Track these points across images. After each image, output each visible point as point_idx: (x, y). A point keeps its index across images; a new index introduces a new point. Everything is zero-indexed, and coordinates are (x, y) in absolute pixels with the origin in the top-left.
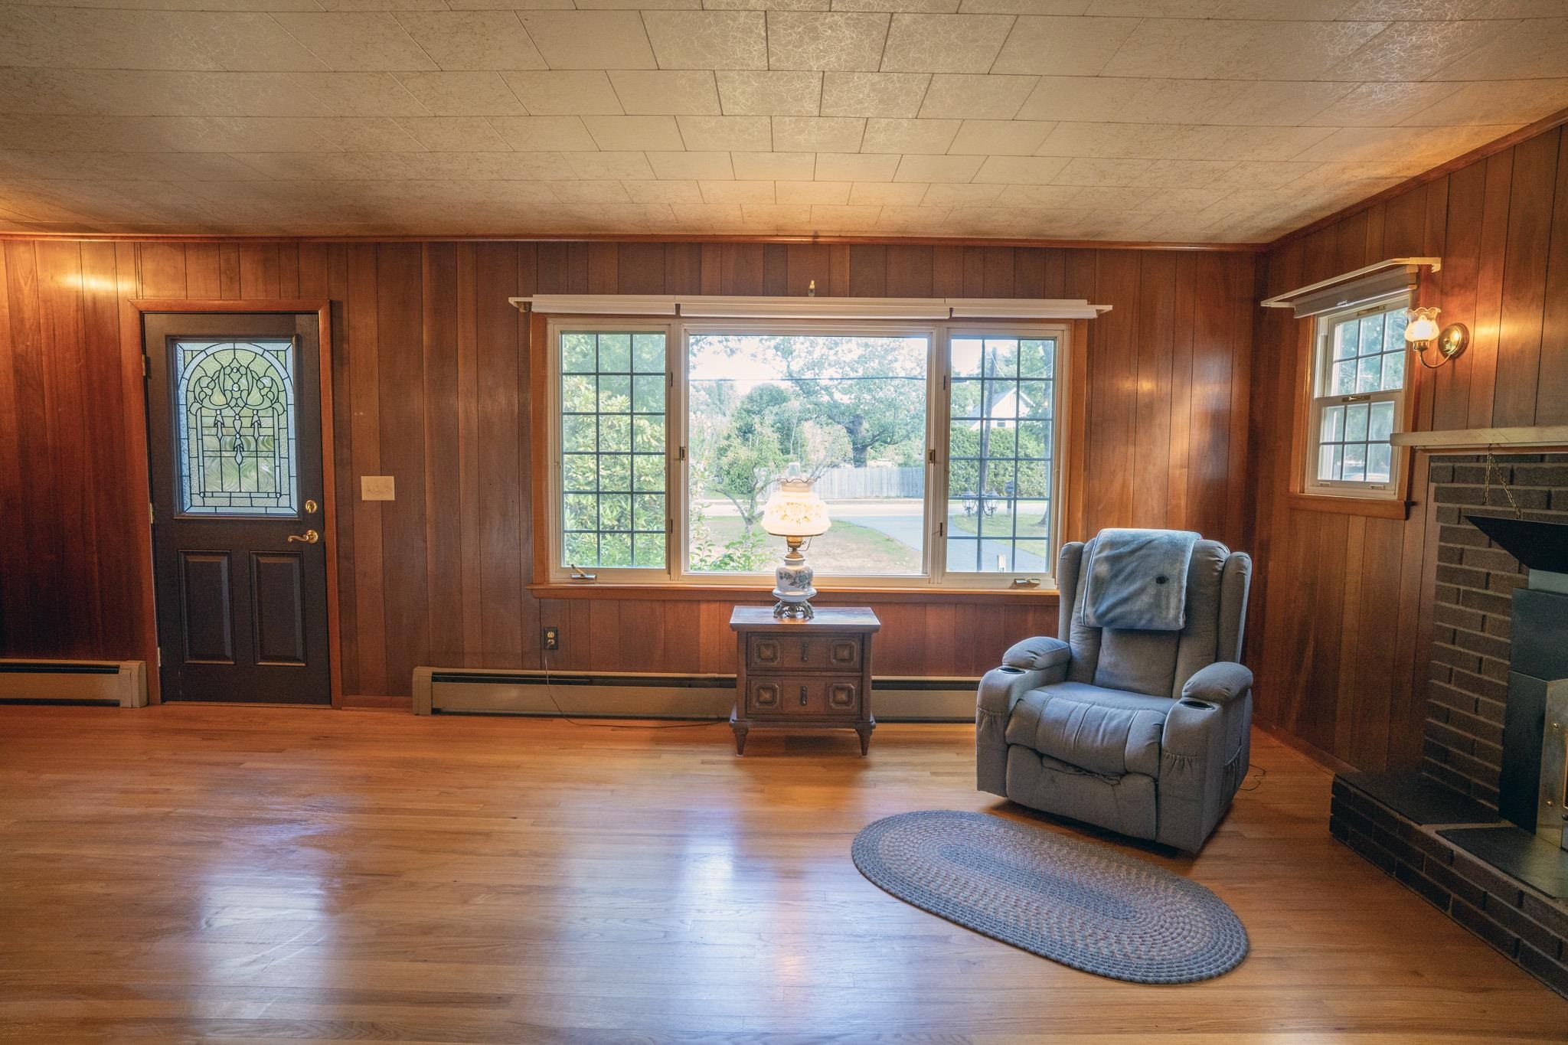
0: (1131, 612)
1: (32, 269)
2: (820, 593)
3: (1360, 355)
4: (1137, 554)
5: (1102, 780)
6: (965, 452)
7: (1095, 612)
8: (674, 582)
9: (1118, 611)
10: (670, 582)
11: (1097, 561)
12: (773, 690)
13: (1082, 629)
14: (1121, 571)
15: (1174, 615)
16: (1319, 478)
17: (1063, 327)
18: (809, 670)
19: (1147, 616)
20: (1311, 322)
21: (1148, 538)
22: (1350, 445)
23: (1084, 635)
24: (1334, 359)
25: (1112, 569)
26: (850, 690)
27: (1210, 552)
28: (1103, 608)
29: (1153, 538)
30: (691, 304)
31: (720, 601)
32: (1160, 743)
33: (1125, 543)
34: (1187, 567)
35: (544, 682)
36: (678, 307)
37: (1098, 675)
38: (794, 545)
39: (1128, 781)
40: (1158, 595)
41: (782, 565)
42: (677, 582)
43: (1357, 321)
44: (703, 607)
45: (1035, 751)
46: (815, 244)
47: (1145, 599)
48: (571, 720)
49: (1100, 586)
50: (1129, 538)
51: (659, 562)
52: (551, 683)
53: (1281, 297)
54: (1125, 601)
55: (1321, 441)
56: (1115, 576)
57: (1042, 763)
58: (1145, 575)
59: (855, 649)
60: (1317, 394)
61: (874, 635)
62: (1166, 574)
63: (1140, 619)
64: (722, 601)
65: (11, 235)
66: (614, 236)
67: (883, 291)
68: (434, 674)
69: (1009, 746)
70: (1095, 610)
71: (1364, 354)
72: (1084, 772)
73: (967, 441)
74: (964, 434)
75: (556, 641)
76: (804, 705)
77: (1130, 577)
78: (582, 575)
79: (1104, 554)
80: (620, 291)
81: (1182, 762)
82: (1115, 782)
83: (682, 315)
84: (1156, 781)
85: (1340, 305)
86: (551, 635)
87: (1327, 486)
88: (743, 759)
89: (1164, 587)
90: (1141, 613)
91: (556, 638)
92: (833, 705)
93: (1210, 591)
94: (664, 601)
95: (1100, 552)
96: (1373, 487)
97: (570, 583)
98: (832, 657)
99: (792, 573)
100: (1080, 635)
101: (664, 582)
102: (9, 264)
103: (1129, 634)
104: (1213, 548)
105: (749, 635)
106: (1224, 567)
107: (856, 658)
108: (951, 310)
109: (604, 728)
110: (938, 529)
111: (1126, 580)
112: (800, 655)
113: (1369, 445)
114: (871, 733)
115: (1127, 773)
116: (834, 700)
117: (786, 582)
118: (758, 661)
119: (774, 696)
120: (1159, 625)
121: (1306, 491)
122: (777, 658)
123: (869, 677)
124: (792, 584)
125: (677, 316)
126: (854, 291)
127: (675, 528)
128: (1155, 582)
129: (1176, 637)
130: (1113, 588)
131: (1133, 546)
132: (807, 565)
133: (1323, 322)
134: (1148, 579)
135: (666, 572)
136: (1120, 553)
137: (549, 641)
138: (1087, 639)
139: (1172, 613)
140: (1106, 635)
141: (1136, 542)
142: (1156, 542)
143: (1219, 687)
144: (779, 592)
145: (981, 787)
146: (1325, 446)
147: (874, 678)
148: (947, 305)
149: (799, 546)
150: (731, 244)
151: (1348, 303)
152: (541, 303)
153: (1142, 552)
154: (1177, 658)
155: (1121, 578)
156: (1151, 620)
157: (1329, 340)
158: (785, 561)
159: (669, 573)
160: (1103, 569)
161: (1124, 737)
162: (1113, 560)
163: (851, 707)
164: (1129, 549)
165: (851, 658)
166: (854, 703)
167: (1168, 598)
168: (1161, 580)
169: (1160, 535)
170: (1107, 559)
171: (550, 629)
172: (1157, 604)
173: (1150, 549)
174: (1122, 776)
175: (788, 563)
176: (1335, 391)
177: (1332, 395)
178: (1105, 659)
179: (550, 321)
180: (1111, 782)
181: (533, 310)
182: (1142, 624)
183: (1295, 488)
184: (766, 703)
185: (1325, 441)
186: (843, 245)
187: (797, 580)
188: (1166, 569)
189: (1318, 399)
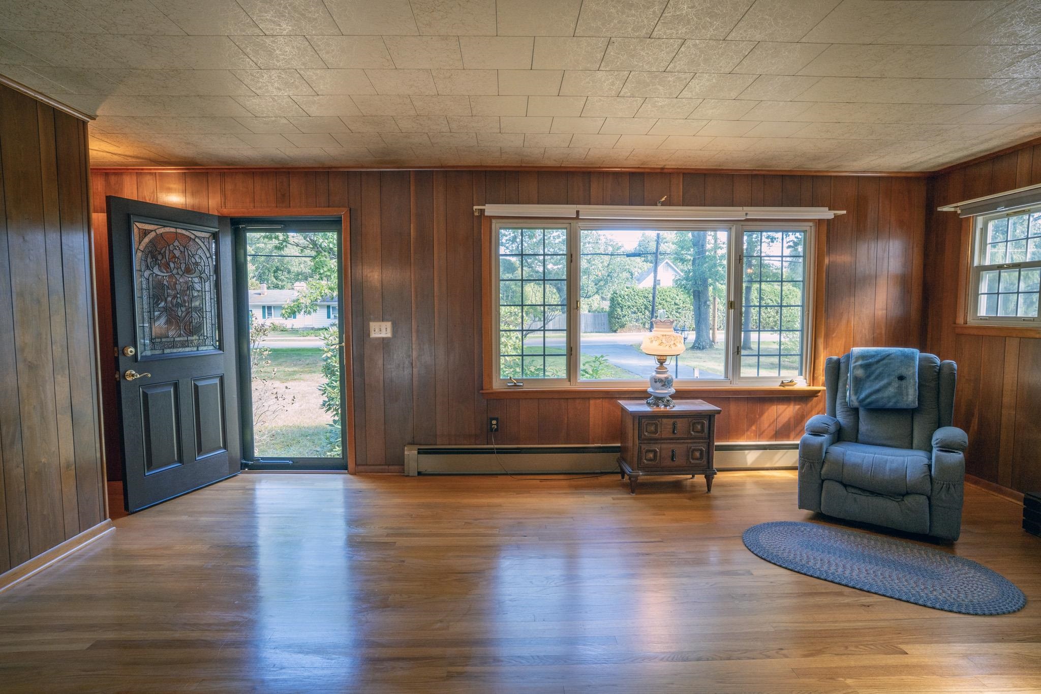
0: (882, 398)
1: (154, 191)
2: (677, 392)
3: (1009, 239)
4: (881, 363)
5: (889, 499)
6: (636, 302)
7: (857, 399)
8: (573, 387)
9: (874, 397)
10: (570, 387)
11: (854, 367)
12: (655, 452)
13: (845, 409)
14: (873, 373)
15: (911, 397)
16: (978, 315)
17: (811, 224)
18: (678, 439)
19: (894, 400)
20: (971, 220)
21: (887, 352)
22: (1002, 295)
23: (848, 413)
24: (988, 242)
25: (866, 373)
26: (701, 451)
27: (931, 361)
28: (863, 396)
29: (891, 353)
30: (587, 211)
31: (602, 398)
32: (930, 476)
33: (872, 356)
34: (917, 370)
35: (493, 453)
36: (578, 212)
37: (860, 437)
38: (662, 361)
39: (909, 500)
40: (900, 387)
41: (654, 374)
42: (574, 387)
43: (1006, 219)
44: (592, 402)
45: (841, 483)
46: (661, 173)
47: (891, 390)
48: (513, 476)
49: (858, 383)
50: (873, 353)
51: (563, 374)
52: (498, 453)
53: (955, 205)
54: (878, 391)
55: (980, 293)
56: (868, 376)
57: (846, 490)
58: (889, 375)
59: (705, 425)
60: (976, 263)
61: (717, 416)
62: (903, 374)
63: (889, 402)
64: (604, 398)
65: (142, 169)
66: (536, 167)
67: (702, 202)
68: (419, 449)
69: (823, 481)
70: (857, 397)
71: (1011, 239)
72: (876, 494)
73: (637, 295)
74: (635, 290)
75: (497, 426)
76: (674, 461)
77: (879, 377)
78: (515, 383)
79: (860, 363)
80: (539, 202)
81: (948, 486)
82: (900, 500)
83: (580, 217)
84: (929, 498)
85: (999, 209)
86: (494, 422)
87: (987, 319)
88: (635, 496)
89: (904, 382)
90: (889, 398)
91: (497, 424)
92: (692, 461)
93: (933, 384)
94: (567, 399)
95: (855, 362)
96: (1024, 320)
97: (505, 389)
98: (691, 430)
99: (663, 379)
100: (844, 413)
101: (567, 386)
102: (139, 187)
103: (878, 411)
104: (932, 358)
105: (641, 418)
106: (939, 370)
107: (706, 430)
108: (746, 214)
109: (534, 481)
110: (736, 350)
111: (876, 378)
112: (672, 430)
113: (1020, 294)
114: (713, 478)
115: (907, 494)
116: (692, 458)
117: (659, 385)
118: (646, 434)
119: (655, 456)
120: (901, 405)
121: (968, 323)
122: (658, 432)
123: (714, 443)
124: (662, 386)
125: (577, 218)
126: (685, 203)
127: (573, 352)
128: (897, 379)
129: (910, 413)
130: (868, 384)
131: (878, 358)
132: (671, 374)
133: (980, 220)
134: (892, 378)
135: (567, 380)
136: (870, 362)
137: (493, 426)
138: (850, 415)
139: (911, 398)
140: (862, 413)
141: (879, 356)
142: (893, 355)
143: (959, 441)
144: (652, 390)
145: (801, 506)
146: (982, 295)
147: (716, 444)
148: (745, 211)
149: (664, 362)
150: (608, 173)
151: (1005, 208)
152: (491, 210)
153: (884, 362)
154: (913, 425)
155: (872, 377)
156: (896, 403)
157: (984, 230)
158: (656, 371)
159: (570, 381)
160: (860, 373)
161: (905, 472)
162: (866, 367)
163: (702, 462)
164: (875, 360)
165: (702, 431)
166: (704, 459)
167: (907, 388)
168: (901, 378)
169: (895, 351)
170: (861, 366)
171: (494, 419)
172: (900, 392)
173: (890, 359)
174: (904, 496)
175: (658, 373)
176: (987, 263)
177: (986, 264)
178: (864, 426)
179: (494, 221)
180: (897, 500)
181: (486, 214)
182: (890, 405)
183: (960, 321)
184: (650, 460)
185: (983, 292)
186: (678, 174)
187: (666, 384)
188: (903, 371)
189: (977, 267)
